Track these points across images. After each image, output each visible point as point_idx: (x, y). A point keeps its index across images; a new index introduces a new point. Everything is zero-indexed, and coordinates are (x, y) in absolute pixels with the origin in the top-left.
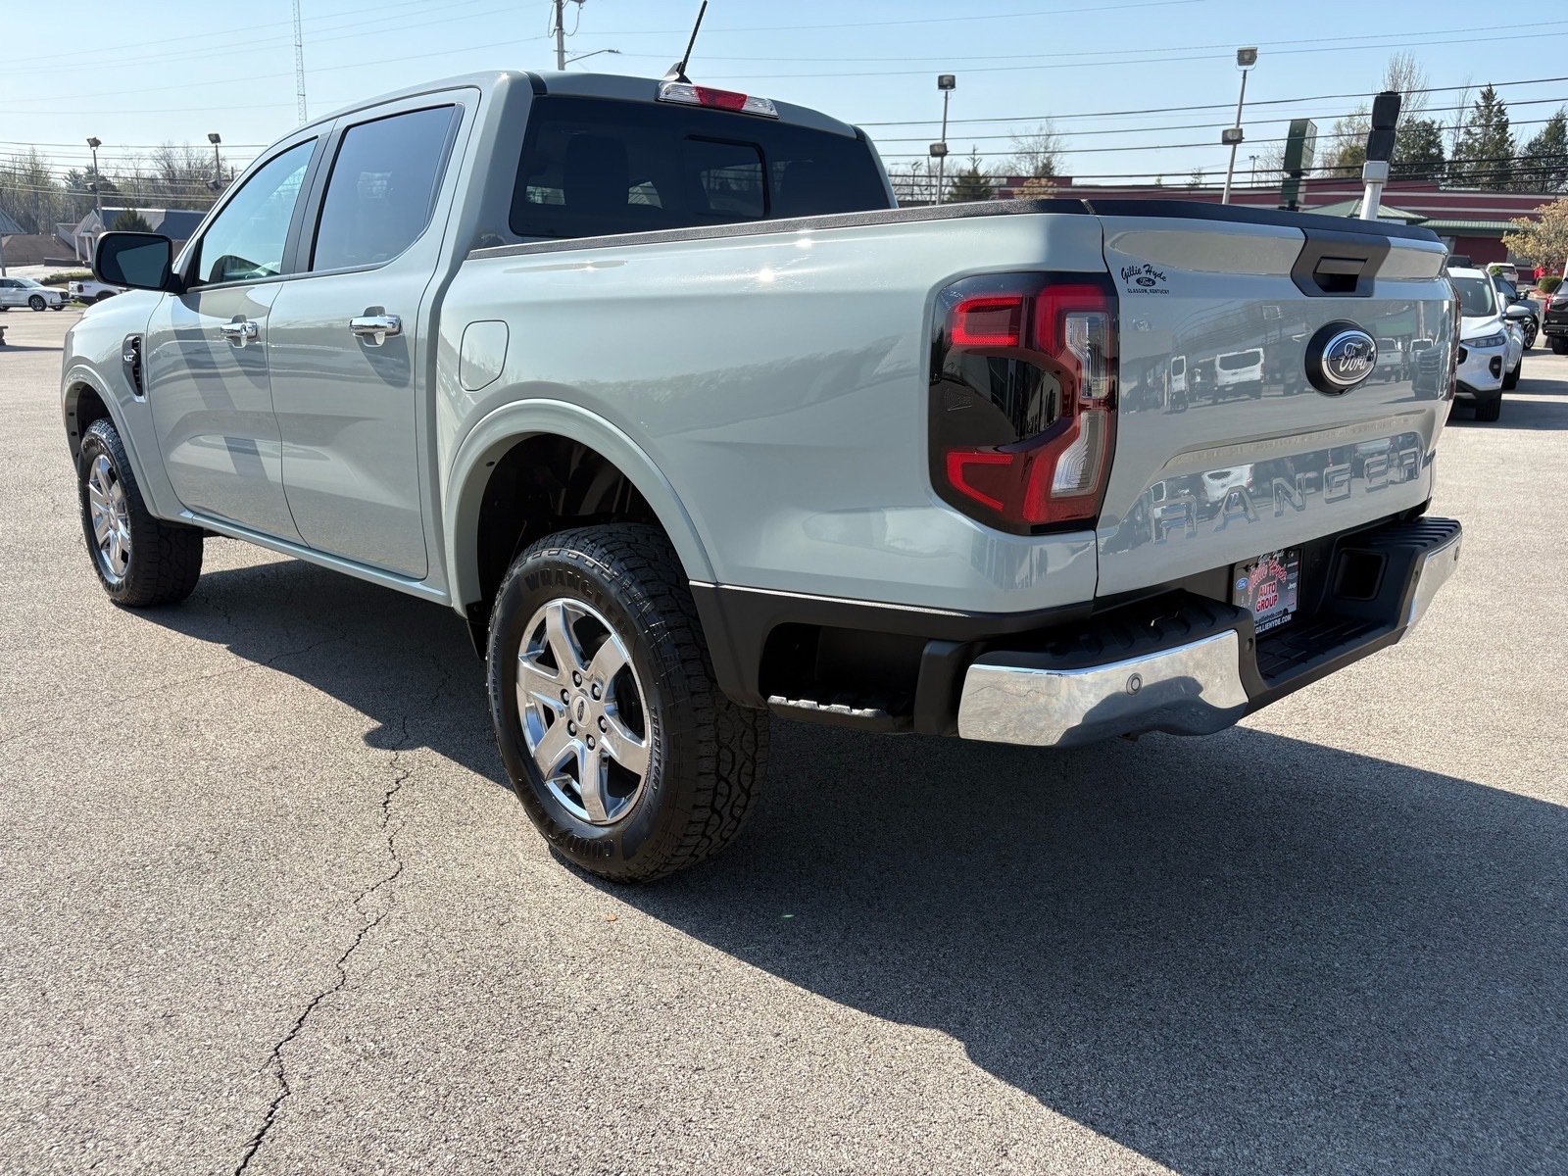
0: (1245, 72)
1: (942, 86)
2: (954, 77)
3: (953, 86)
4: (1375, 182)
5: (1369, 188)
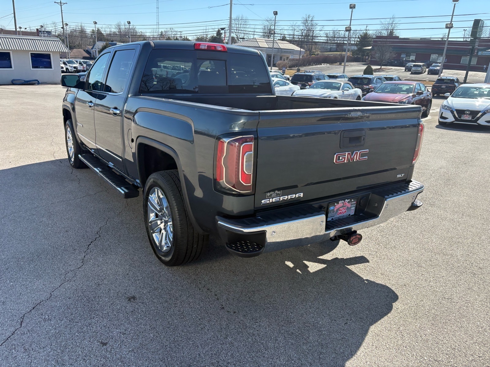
0: (455, 4)
1: (351, 8)
2: (355, 5)
3: (354, 8)
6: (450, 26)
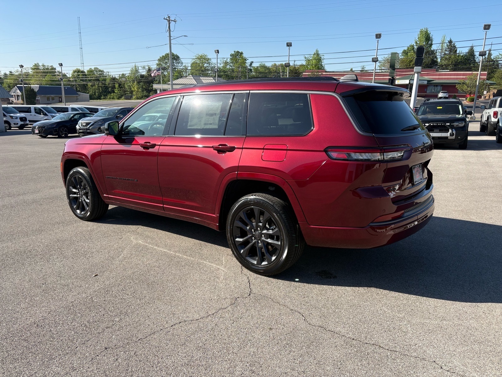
2: (291, 43)
4: (418, 73)
5: (416, 75)
6: (376, 60)
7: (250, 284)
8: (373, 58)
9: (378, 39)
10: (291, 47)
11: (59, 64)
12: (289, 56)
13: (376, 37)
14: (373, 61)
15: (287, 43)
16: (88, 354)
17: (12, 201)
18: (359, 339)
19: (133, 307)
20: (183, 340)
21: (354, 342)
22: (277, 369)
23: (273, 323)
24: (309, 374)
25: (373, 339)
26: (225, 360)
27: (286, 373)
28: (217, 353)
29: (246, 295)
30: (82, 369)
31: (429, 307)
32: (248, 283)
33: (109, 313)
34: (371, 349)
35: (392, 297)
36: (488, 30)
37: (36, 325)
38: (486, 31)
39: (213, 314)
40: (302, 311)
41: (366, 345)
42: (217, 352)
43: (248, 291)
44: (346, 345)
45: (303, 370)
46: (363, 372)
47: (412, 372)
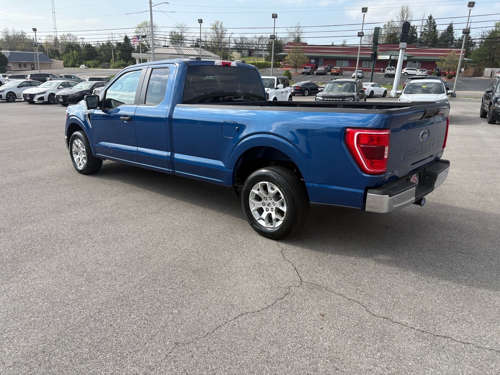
1: (273, 17)
2: (277, 14)
4: (403, 49)
5: (401, 50)
6: (362, 35)
7: (297, 271)
8: (359, 33)
9: (364, 13)
10: (276, 19)
11: (33, 29)
12: (274, 28)
13: (362, 10)
14: (359, 36)
15: (273, 15)
16: (160, 350)
17: (16, 178)
18: (429, 331)
19: (187, 297)
20: (252, 334)
21: (425, 335)
22: (359, 365)
23: (337, 314)
24: (394, 370)
25: (442, 331)
26: (303, 356)
27: (370, 370)
28: (292, 348)
29: (298, 284)
30: (159, 368)
31: (483, 295)
32: (295, 271)
33: (165, 304)
34: (444, 342)
35: (444, 285)
36: (472, 8)
37: (93, 319)
38: (470, 8)
39: (272, 305)
40: (360, 301)
41: (438, 338)
42: (291, 346)
43: (297, 278)
44: (419, 338)
45: (386, 366)
46: (445, 366)
47: (493, 366)
